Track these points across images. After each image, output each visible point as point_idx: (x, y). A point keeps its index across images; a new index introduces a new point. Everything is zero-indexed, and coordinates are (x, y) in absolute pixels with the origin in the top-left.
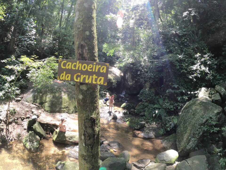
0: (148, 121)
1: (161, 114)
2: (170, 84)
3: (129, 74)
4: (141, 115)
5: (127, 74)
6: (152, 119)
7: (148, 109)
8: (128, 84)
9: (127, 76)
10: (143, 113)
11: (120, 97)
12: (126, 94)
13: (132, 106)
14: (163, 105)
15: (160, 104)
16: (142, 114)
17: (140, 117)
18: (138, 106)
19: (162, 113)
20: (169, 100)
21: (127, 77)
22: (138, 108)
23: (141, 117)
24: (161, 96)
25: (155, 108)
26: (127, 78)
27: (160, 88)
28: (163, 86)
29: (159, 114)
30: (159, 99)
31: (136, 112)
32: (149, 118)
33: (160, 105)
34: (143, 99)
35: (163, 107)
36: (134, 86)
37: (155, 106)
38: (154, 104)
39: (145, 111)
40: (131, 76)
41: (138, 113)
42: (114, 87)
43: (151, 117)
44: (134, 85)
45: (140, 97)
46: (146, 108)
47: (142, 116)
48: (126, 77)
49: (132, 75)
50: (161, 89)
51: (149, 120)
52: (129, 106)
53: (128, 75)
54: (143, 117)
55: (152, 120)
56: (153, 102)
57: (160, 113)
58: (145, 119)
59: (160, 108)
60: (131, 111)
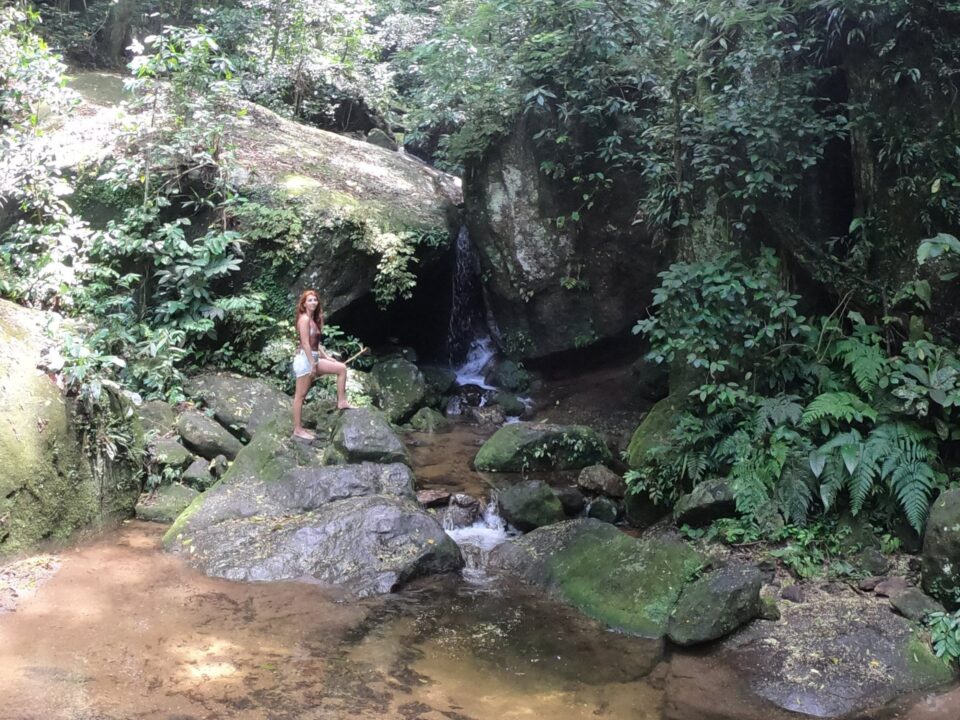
0: (777, 553)
1: (897, 474)
2: (935, 189)
3: (514, 177)
4: (692, 505)
5: (500, 178)
6: (806, 536)
7: (754, 444)
8: (510, 267)
9: (497, 202)
10: (713, 483)
11: (455, 390)
12: (500, 357)
13: (579, 446)
14: (901, 393)
15: (864, 385)
16: (702, 494)
17: (685, 528)
18: (649, 430)
19: (898, 462)
20: (937, 343)
21: (504, 209)
22: (654, 450)
23: (694, 527)
24: (854, 316)
25: (816, 425)
26: (497, 218)
27: (832, 244)
28: (859, 229)
29: (877, 479)
30: (845, 346)
31: (636, 490)
32: (778, 530)
33: (864, 397)
34: (699, 355)
35: (896, 408)
36: (569, 283)
37: (813, 405)
38: (803, 389)
39: (723, 469)
40: (535, 196)
41: (655, 495)
42: (386, 295)
43: (791, 521)
44: (573, 275)
45: (663, 341)
46: (728, 442)
47: (702, 518)
48: (488, 213)
49: (545, 181)
50: (842, 251)
51: (782, 542)
52: (553, 449)
53: (512, 190)
54: (713, 531)
55: (808, 548)
56: (788, 377)
57: (880, 464)
58: (740, 537)
59: (867, 419)
60: (585, 491)
